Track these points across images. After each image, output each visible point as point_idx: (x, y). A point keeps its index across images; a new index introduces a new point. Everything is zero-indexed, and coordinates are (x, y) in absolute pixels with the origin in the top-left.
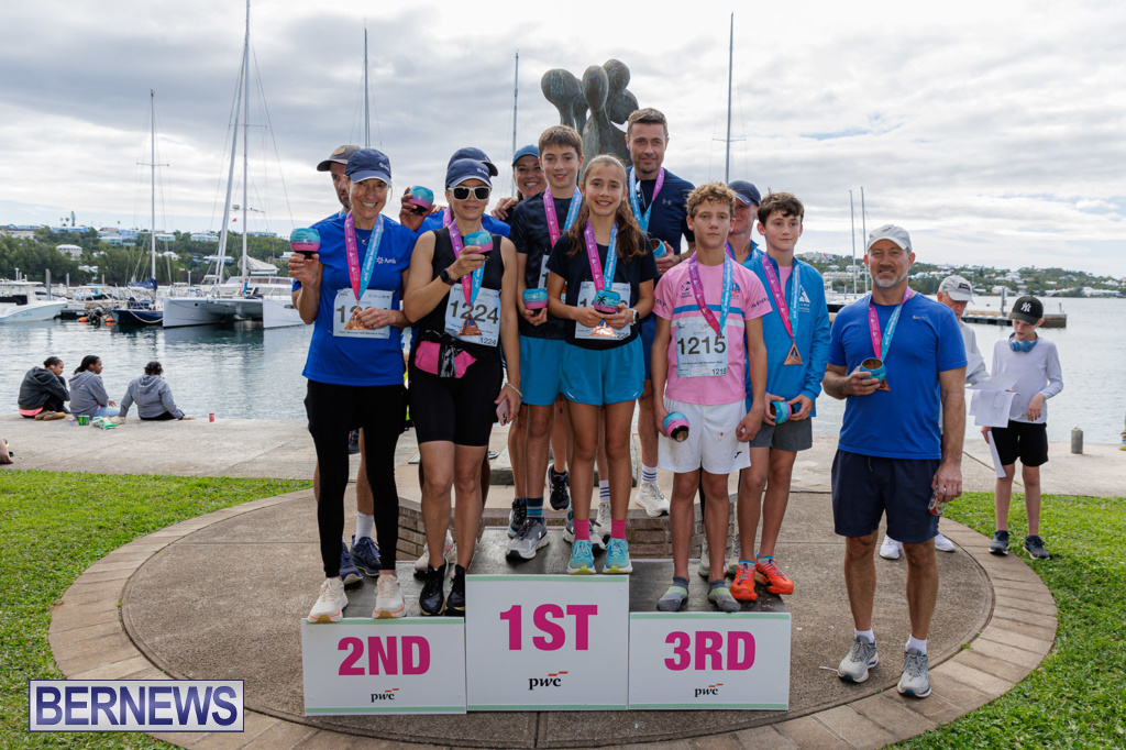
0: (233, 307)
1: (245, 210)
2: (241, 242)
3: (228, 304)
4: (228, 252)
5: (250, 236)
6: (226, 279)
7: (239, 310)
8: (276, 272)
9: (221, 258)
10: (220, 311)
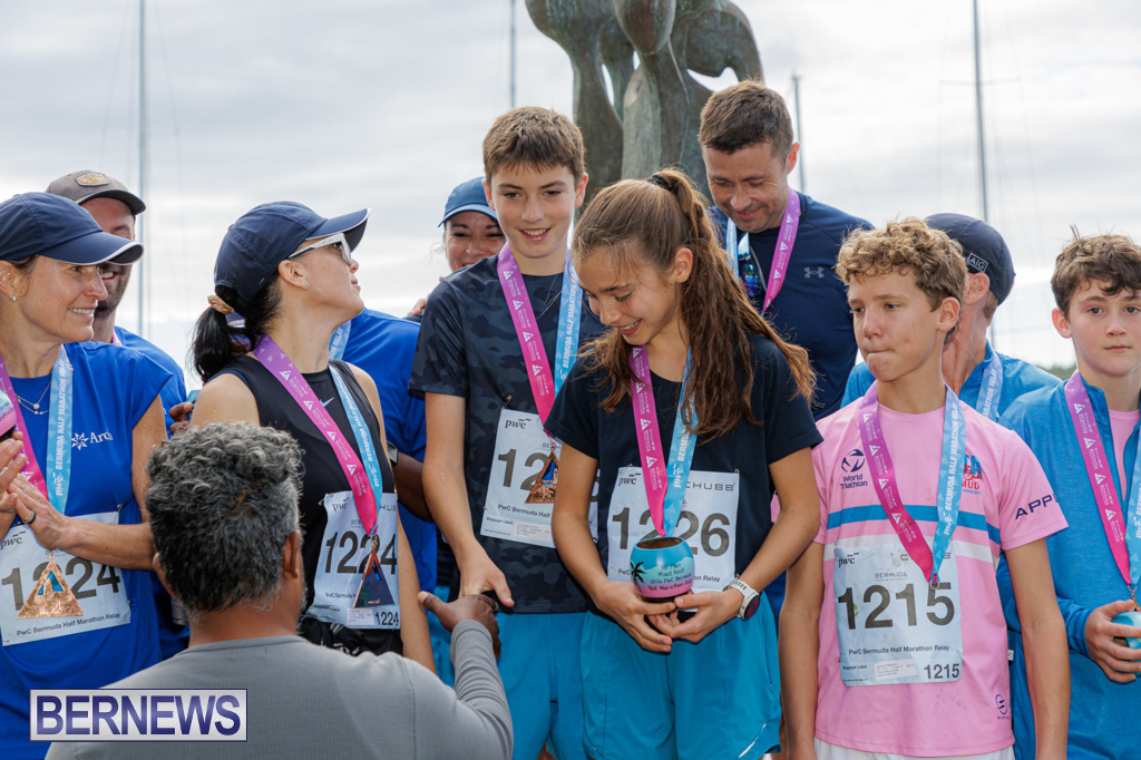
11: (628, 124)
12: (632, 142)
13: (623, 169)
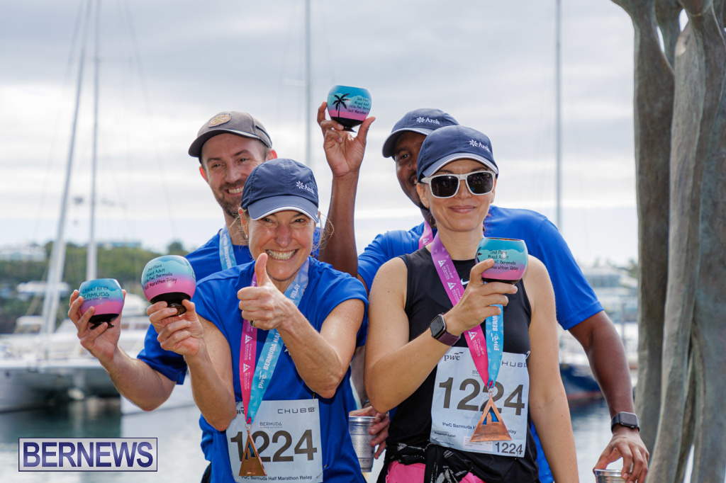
0: (70, 377)
1: (93, 204)
2: (85, 257)
3: (63, 372)
4: (65, 278)
5: (100, 248)
6: (58, 323)
7: (79, 381)
8: (141, 311)
9: (54, 287)
10: (48, 384)
11: (678, 69)
12: (682, 83)
13: (675, 103)
